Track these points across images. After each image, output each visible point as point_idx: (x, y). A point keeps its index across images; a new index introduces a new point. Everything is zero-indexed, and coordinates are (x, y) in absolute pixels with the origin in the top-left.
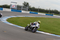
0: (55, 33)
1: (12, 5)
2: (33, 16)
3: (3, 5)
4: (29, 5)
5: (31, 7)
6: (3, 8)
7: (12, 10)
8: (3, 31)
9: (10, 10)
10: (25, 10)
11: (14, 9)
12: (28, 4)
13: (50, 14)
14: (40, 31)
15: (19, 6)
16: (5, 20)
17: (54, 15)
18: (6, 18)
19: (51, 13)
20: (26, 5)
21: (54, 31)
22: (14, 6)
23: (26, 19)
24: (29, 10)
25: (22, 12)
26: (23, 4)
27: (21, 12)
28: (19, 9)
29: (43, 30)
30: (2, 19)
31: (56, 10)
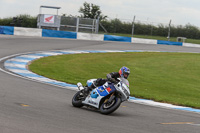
0: (192, 103)
1: (46, 17)
2: (115, 49)
3: (15, 18)
4: (99, 13)
5: (109, 20)
6: (15, 28)
7: (44, 34)
8: (19, 104)
9: (37, 33)
10: (90, 31)
11: (50, 28)
12: (96, 9)
13: (173, 39)
14: (142, 97)
15: (69, 17)
16: (23, 66)
17: (184, 44)
18: (27, 61)
19: (176, 36)
20: (90, 15)
21: (189, 95)
22: (52, 20)
23: (92, 61)
24: (101, 30)
25: (78, 38)
26: (81, 10)
27: (75, 36)
28: (66, 27)
29: (151, 96)
30: (11, 65)
31: (191, 27)
